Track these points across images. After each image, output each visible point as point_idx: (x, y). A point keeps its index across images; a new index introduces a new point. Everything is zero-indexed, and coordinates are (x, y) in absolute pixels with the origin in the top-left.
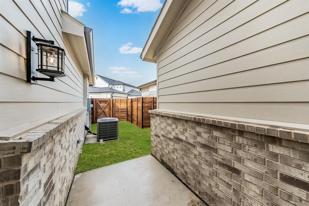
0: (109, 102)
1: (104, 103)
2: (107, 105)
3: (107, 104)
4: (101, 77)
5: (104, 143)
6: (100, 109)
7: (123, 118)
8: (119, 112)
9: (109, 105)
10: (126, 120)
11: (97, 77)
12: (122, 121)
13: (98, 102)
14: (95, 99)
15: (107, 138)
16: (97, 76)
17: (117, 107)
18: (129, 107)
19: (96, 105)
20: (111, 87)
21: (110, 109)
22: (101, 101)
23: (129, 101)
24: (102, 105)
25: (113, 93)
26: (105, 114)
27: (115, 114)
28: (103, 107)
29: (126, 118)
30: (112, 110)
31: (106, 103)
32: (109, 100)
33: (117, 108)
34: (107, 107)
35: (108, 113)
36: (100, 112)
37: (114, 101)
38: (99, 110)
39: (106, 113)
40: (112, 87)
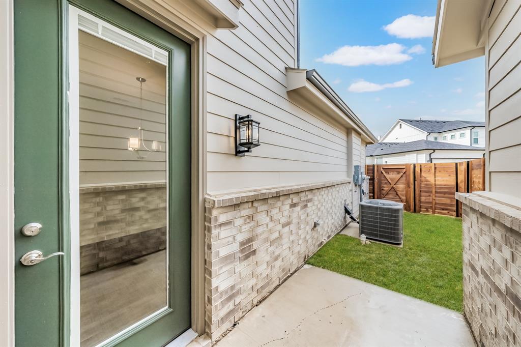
0: (404, 170)
1: (396, 173)
2: (402, 176)
3: (401, 174)
4: (410, 122)
5: (368, 242)
6: (386, 183)
7: (443, 207)
8: (431, 192)
9: (406, 176)
10: (455, 213)
11: (401, 125)
12: (439, 213)
13: (383, 172)
14: (378, 166)
15: (376, 235)
16: (402, 122)
17: (427, 181)
18: (461, 182)
19: (380, 177)
20: (433, 140)
21: (408, 186)
22: (388, 169)
23: (462, 169)
24: (391, 176)
25: (434, 150)
26: (397, 194)
27: (420, 196)
28: (392, 180)
29: (455, 208)
30: (412, 187)
31: (399, 173)
32: (404, 167)
33: (426, 184)
34: (400, 181)
35: (404, 192)
36: (386, 189)
37: (418, 169)
38: (385, 185)
39: (399, 193)
40: (436, 139)
